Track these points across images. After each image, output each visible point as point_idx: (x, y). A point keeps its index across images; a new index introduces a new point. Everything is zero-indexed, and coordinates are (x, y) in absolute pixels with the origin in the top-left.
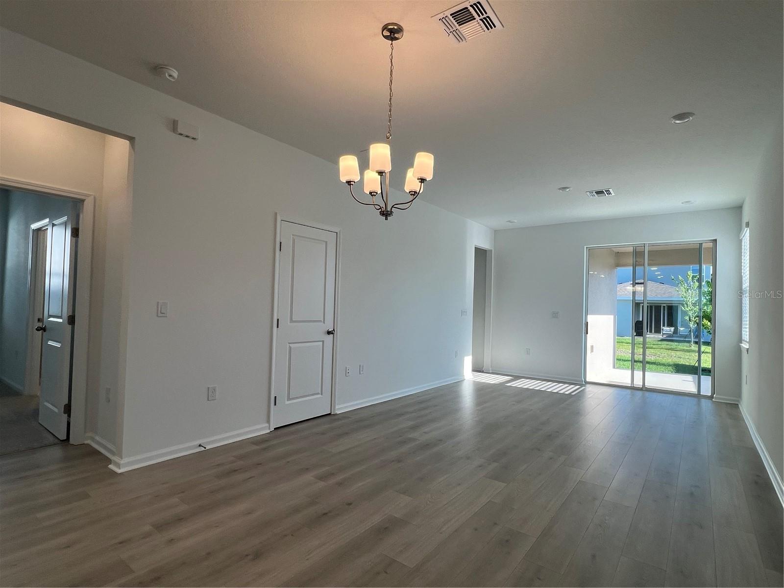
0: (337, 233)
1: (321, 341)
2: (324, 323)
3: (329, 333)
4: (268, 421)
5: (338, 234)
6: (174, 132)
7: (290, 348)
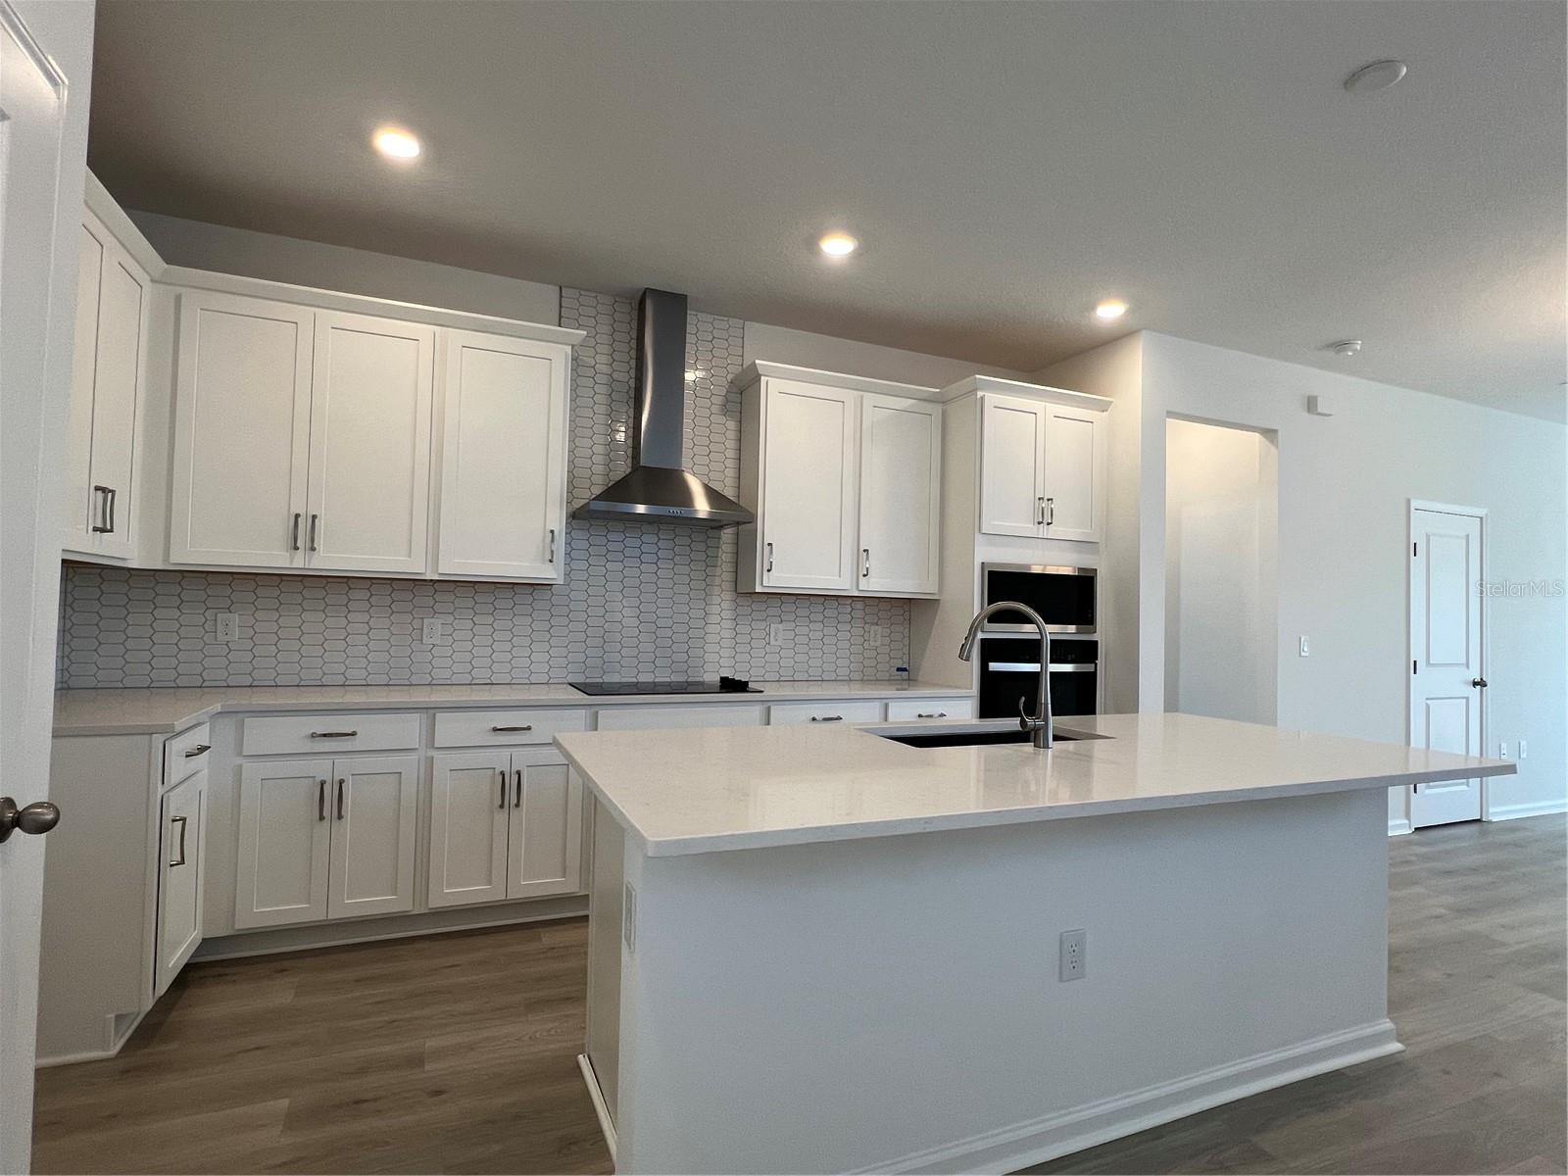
0: (1481, 518)
1: (1463, 698)
2: (1468, 667)
3: (1475, 684)
4: (1408, 816)
5: (1484, 520)
6: (1309, 411)
7: (1428, 706)
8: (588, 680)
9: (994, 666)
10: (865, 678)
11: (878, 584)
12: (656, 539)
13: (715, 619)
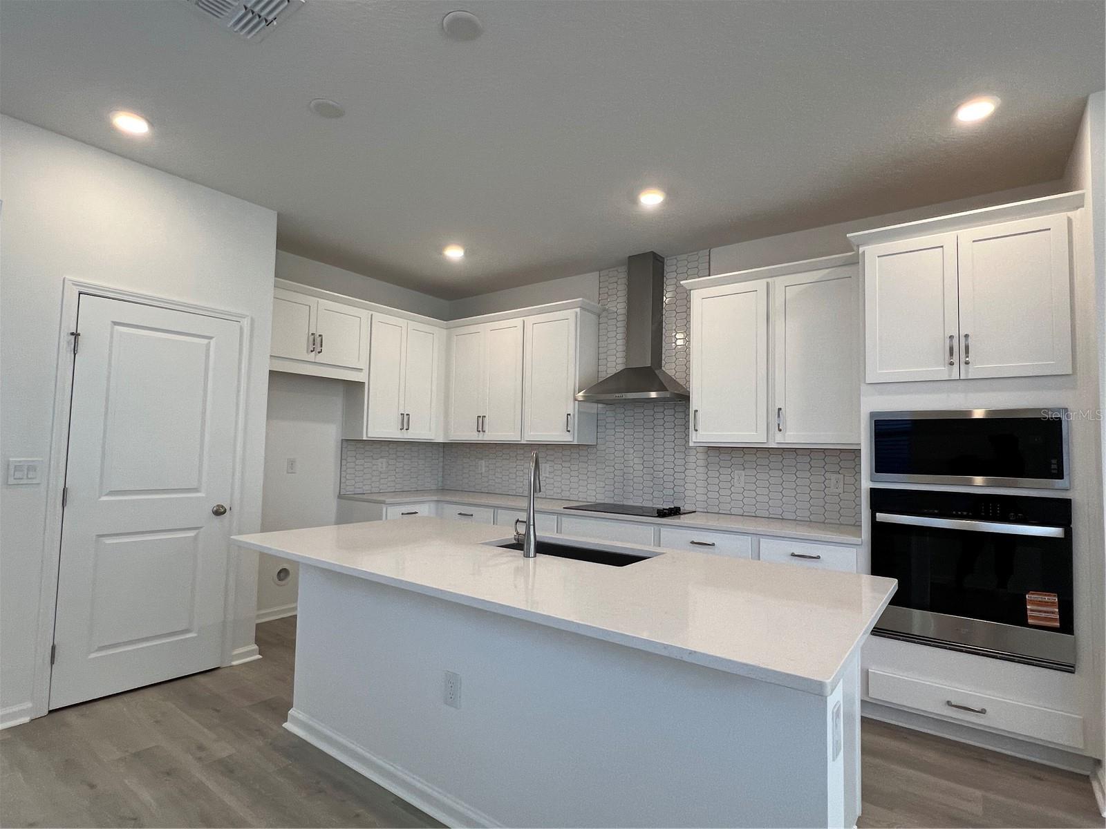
8: (615, 503)
9: (881, 517)
10: (826, 521)
11: (793, 436)
12: (653, 412)
13: (692, 466)
